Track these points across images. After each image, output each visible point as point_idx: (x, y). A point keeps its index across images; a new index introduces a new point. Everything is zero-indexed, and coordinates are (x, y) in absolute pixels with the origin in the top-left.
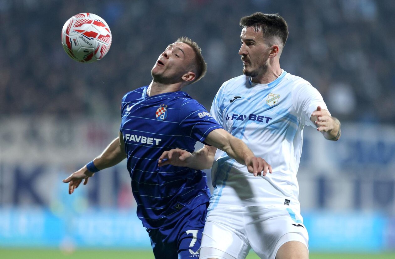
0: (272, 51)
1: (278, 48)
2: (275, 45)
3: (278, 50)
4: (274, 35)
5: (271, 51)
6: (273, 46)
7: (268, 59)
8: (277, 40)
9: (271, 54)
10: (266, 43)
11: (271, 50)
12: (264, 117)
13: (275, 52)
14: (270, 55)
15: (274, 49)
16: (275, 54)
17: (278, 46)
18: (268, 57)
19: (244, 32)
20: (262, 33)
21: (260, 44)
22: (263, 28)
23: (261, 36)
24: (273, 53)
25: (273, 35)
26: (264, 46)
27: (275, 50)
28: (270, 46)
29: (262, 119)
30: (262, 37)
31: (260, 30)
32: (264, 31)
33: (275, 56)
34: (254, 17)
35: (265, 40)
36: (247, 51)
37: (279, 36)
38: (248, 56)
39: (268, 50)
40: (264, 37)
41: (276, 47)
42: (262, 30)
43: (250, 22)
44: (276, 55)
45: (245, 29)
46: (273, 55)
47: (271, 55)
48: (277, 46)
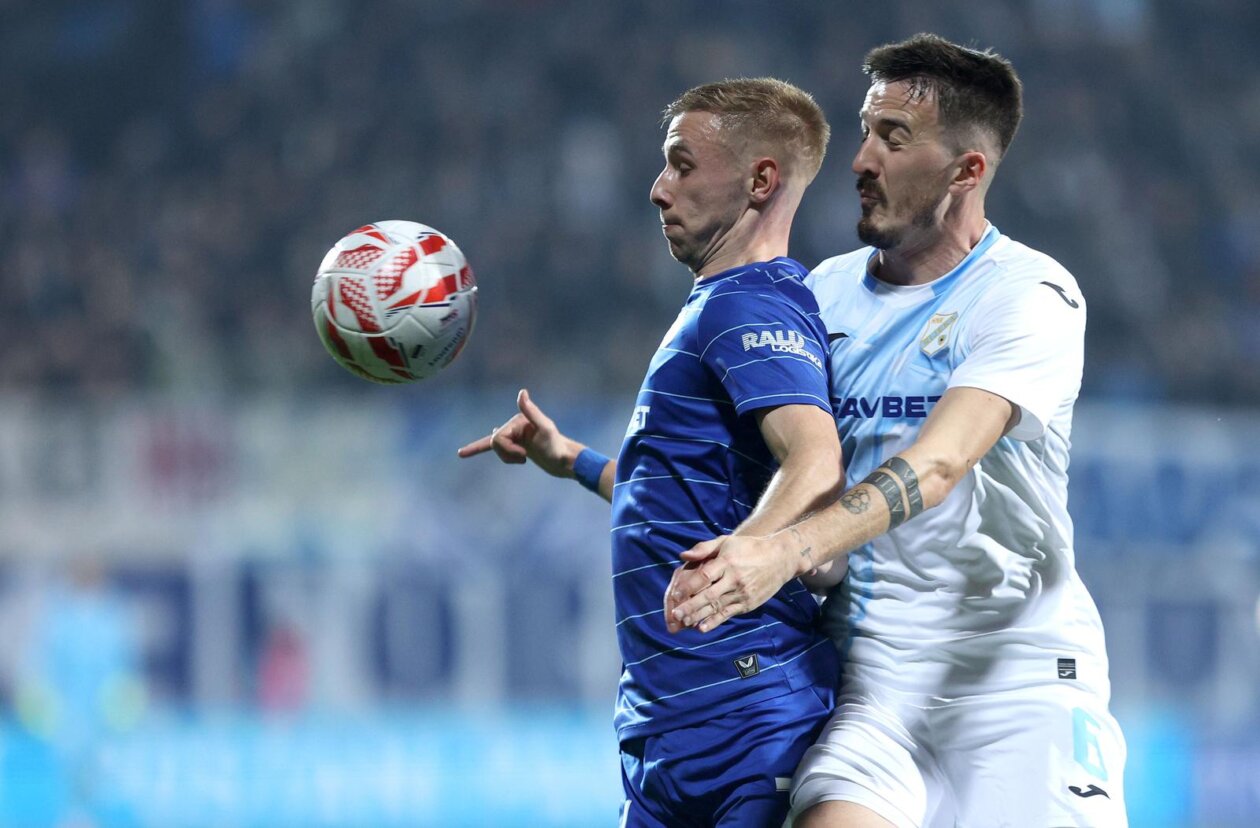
0: (962, 171)
1: (985, 162)
2: (973, 153)
3: (982, 168)
4: (976, 118)
5: (958, 171)
6: (966, 155)
7: (946, 195)
8: (984, 136)
9: (958, 179)
10: (945, 143)
11: (960, 166)
12: (926, 399)
13: (971, 173)
14: (953, 183)
15: (971, 167)
16: (971, 180)
17: (983, 157)
18: (947, 191)
19: (876, 96)
20: (937, 109)
21: (926, 142)
22: (941, 93)
23: (932, 119)
24: (966, 178)
25: (973, 117)
26: (939, 152)
27: (973, 168)
28: (958, 152)
29: (921, 407)
30: (935, 122)
31: (931, 96)
32: (943, 102)
33: (969, 190)
34: (910, 52)
35: (943, 133)
36: (880, 162)
37: (991, 123)
38: (881, 179)
39: (952, 166)
40: (940, 122)
41: (976, 160)
42: (937, 98)
43: (899, 67)
44: (974, 185)
45: (879, 87)
46: (966, 185)
47: (957, 183)
48: (981, 154)
